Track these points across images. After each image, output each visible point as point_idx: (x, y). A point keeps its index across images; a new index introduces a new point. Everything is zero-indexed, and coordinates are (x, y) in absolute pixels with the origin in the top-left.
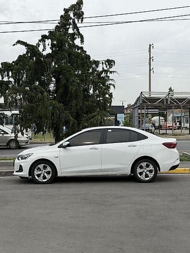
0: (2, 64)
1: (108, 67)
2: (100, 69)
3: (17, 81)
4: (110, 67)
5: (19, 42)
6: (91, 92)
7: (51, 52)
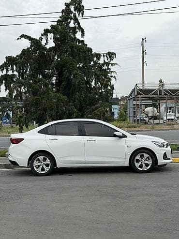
0: (6, 58)
1: (109, 59)
2: (101, 61)
3: (21, 74)
4: (111, 60)
5: (23, 36)
6: (93, 84)
7: (54, 46)
